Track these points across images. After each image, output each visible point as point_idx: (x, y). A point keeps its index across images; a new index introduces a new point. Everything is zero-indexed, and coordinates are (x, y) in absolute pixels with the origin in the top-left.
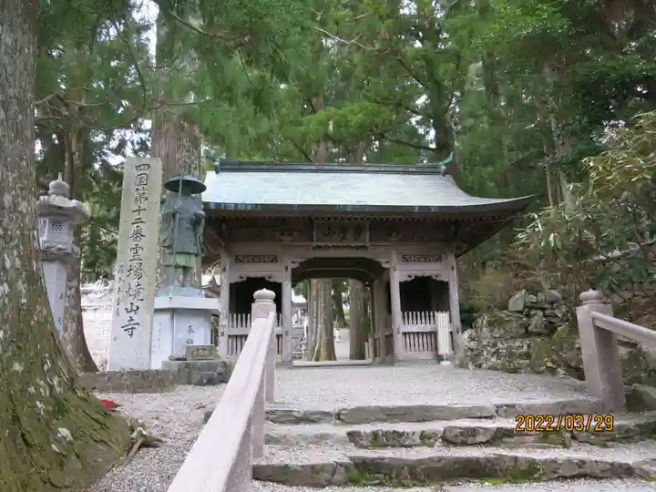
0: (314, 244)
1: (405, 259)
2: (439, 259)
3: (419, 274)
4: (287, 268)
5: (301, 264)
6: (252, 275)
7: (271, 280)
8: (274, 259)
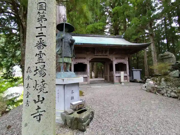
0: (95, 54)
1: (116, 58)
2: (124, 59)
3: (120, 62)
4: (88, 60)
5: (91, 59)
6: (79, 62)
7: (84, 63)
8: (85, 58)
